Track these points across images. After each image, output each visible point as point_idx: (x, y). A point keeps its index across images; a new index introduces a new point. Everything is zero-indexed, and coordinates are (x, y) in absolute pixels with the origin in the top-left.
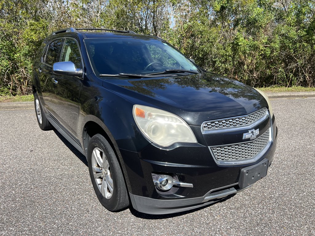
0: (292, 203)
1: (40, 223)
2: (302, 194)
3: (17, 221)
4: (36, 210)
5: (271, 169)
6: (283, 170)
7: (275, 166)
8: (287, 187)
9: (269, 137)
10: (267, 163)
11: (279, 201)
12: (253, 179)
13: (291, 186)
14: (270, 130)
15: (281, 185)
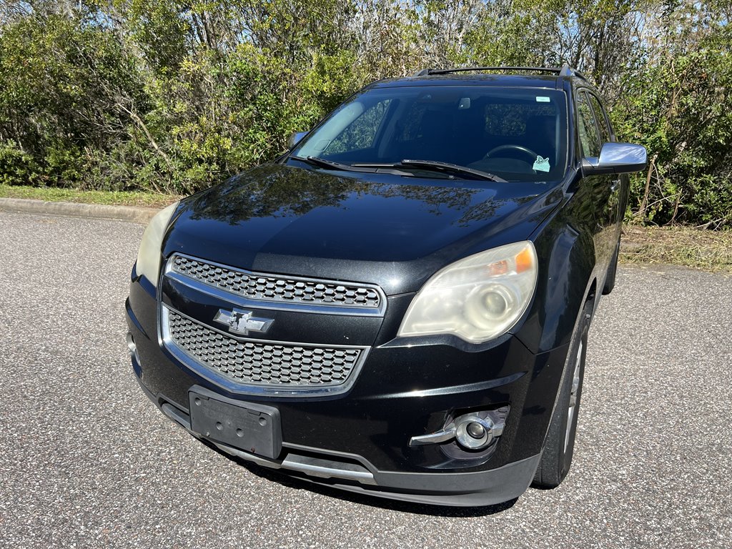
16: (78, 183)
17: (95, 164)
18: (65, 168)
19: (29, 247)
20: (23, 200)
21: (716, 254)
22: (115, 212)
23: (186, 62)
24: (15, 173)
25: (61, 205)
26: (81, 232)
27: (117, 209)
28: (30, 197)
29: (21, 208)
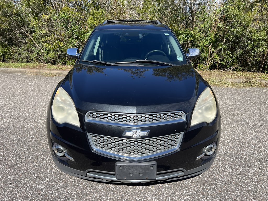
0: (228, 194)
1: (34, 160)
2: (247, 188)
4: (38, 151)
5: (235, 159)
6: (246, 162)
7: (241, 157)
8: (236, 179)
9: (178, 143)
10: (156, 167)
11: (218, 189)
12: (131, 175)
13: (241, 178)
14: (180, 136)
15: (232, 176)
16: (10, 60)
17: (16, 52)
18: (6, 54)
21: (222, 80)
22: (19, 71)
23: (43, 15)
26: (5, 79)
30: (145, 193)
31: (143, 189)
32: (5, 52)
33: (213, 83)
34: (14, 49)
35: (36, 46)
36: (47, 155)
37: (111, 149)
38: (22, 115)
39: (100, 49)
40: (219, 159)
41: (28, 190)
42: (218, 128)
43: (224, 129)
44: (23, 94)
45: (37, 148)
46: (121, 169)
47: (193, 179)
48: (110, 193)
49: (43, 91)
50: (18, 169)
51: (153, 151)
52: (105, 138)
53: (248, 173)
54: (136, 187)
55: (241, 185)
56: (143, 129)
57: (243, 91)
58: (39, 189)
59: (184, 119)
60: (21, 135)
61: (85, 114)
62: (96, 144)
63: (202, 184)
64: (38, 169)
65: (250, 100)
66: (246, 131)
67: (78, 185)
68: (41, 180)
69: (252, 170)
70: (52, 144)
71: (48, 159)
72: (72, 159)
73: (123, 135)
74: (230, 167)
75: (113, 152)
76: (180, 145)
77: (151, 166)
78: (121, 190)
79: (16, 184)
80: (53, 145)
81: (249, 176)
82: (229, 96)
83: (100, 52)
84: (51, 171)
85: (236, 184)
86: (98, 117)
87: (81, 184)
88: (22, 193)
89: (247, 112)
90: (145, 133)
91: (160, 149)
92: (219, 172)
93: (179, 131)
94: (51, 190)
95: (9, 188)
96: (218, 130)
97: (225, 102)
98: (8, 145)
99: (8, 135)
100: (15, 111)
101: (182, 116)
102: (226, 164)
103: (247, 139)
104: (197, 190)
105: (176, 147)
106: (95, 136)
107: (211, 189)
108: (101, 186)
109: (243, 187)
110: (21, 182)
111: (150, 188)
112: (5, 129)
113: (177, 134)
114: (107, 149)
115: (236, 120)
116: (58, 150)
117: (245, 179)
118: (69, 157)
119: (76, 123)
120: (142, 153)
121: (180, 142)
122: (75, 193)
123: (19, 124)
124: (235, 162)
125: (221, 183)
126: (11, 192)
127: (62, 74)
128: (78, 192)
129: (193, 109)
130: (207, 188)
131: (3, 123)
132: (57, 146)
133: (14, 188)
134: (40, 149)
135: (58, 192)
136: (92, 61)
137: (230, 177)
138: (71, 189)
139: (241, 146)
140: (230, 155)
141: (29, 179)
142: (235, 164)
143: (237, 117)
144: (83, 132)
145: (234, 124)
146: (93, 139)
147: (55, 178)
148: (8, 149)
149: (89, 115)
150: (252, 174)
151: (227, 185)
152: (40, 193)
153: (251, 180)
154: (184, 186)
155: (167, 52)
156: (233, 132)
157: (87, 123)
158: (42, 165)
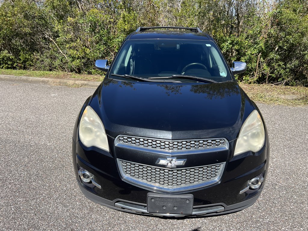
1: (57, 183)
2: (298, 228)
3: (46, 178)
4: (61, 173)
5: (285, 192)
6: (299, 197)
7: (293, 190)
8: (285, 216)
9: (218, 174)
10: (192, 201)
11: (263, 228)
12: (164, 208)
13: (292, 216)
14: (222, 167)
15: (281, 213)
16: (32, 67)
17: (38, 59)
18: (28, 61)
19: (3, 96)
20: (7, 76)
21: (272, 96)
22: (41, 80)
24: (8, 63)
25: (21, 78)
26: (26, 89)
27: (42, 79)
28: (10, 74)
29: (6, 79)
30: (179, 228)
31: (177, 223)
32: (26, 58)
33: (261, 99)
34: (36, 55)
35: (60, 52)
36: (71, 178)
37: (142, 178)
38: (44, 131)
39: (131, 60)
40: (265, 192)
41: (50, 217)
42: (266, 157)
43: (273, 156)
44: (46, 108)
45: (60, 169)
46: (153, 200)
47: (235, 214)
48: (140, 226)
49: (67, 105)
50: (40, 193)
51: (190, 183)
52: (136, 165)
53: (300, 210)
54: (169, 220)
55: (291, 224)
56: (179, 158)
57: (298, 110)
58: (63, 217)
59: (226, 147)
60: (43, 154)
61: (115, 138)
62: (126, 172)
63: (245, 221)
64: (62, 194)
65: (305, 122)
66: (300, 159)
67: (104, 214)
68: (65, 206)
69: (305, 207)
70: (77, 168)
71: (72, 183)
72: (100, 187)
73: (156, 163)
74: (278, 202)
75: (145, 181)
76: (221, 177)
77: (187, 199)
78: (152, 223)
79: (38, 209)
80: (78, 170)
81: (301, 214)
82: (280, 116)
83: (132, 63)
84: (75, 196)
85: (285, 223)
86: (129, 141)
87: (108, 213)
88: (44, 220)
89: (301, 136)
90: (181, 162)
91: (198, 181)
92: (266, 207)
93: (221, 161)
94: (75, 219)
95: (30, 214)
96: (266, 160)
97: (275, 123)
98: (29, 165)
99: (30, 154)
100: (37, 126)
101: (224, 144)
102: (274, 199)
103: (300, 169)
104: (239, 227)
105: (217, 179)
106: (126, 163)
107: (255, 227)
108: (129, 217)
109: (293, 227)
110: (43, 208)
111: (185, 222)
112: (26, 146)
113: (218, 164)
114: (138, 178)
115: (287, 146)
116: (84, 175)
117: (297, 217)
118: (96, 184)
119: (105, 146)
120: (177, 185)
121: (221, 173)
122: (101, 223)
123: (41, 141)
124: (285, 197)
125: (267, 221)
126: (33, 219)
127: (88, 85)
128: (104, 222)
129: (237, 136)
130: (250, 226)
131: (24, 139)
132: (84, 171)
133: (35, 214)
134: (64, 171)
135: (82, 221)
136: (123, 76)
137: (278, 214)
138: (97, 219)
139: (292, 177)
140: (279, 188)
141: (52, 205)
142: (285, 199)
143: (289, 142)
144: (112, 157)
145: (285, 150)
146: (123, 166)
147: (79, 205)
148: (29, 170)
149: (119, 139)
150: (304, 211)
151: (275, 223)
152: (63, 221)
153: (303, 219)
154: (224, 222)
155: (208, 64)
156: (284, 160)
157: (117, 148)
158: (65, 190)
